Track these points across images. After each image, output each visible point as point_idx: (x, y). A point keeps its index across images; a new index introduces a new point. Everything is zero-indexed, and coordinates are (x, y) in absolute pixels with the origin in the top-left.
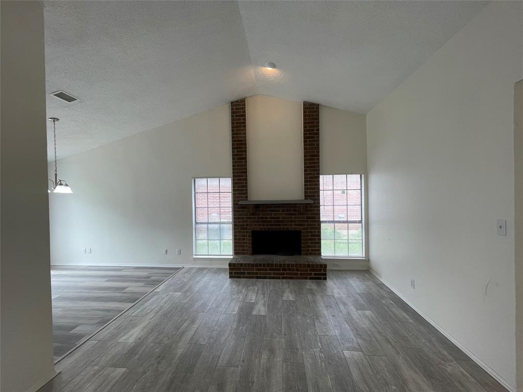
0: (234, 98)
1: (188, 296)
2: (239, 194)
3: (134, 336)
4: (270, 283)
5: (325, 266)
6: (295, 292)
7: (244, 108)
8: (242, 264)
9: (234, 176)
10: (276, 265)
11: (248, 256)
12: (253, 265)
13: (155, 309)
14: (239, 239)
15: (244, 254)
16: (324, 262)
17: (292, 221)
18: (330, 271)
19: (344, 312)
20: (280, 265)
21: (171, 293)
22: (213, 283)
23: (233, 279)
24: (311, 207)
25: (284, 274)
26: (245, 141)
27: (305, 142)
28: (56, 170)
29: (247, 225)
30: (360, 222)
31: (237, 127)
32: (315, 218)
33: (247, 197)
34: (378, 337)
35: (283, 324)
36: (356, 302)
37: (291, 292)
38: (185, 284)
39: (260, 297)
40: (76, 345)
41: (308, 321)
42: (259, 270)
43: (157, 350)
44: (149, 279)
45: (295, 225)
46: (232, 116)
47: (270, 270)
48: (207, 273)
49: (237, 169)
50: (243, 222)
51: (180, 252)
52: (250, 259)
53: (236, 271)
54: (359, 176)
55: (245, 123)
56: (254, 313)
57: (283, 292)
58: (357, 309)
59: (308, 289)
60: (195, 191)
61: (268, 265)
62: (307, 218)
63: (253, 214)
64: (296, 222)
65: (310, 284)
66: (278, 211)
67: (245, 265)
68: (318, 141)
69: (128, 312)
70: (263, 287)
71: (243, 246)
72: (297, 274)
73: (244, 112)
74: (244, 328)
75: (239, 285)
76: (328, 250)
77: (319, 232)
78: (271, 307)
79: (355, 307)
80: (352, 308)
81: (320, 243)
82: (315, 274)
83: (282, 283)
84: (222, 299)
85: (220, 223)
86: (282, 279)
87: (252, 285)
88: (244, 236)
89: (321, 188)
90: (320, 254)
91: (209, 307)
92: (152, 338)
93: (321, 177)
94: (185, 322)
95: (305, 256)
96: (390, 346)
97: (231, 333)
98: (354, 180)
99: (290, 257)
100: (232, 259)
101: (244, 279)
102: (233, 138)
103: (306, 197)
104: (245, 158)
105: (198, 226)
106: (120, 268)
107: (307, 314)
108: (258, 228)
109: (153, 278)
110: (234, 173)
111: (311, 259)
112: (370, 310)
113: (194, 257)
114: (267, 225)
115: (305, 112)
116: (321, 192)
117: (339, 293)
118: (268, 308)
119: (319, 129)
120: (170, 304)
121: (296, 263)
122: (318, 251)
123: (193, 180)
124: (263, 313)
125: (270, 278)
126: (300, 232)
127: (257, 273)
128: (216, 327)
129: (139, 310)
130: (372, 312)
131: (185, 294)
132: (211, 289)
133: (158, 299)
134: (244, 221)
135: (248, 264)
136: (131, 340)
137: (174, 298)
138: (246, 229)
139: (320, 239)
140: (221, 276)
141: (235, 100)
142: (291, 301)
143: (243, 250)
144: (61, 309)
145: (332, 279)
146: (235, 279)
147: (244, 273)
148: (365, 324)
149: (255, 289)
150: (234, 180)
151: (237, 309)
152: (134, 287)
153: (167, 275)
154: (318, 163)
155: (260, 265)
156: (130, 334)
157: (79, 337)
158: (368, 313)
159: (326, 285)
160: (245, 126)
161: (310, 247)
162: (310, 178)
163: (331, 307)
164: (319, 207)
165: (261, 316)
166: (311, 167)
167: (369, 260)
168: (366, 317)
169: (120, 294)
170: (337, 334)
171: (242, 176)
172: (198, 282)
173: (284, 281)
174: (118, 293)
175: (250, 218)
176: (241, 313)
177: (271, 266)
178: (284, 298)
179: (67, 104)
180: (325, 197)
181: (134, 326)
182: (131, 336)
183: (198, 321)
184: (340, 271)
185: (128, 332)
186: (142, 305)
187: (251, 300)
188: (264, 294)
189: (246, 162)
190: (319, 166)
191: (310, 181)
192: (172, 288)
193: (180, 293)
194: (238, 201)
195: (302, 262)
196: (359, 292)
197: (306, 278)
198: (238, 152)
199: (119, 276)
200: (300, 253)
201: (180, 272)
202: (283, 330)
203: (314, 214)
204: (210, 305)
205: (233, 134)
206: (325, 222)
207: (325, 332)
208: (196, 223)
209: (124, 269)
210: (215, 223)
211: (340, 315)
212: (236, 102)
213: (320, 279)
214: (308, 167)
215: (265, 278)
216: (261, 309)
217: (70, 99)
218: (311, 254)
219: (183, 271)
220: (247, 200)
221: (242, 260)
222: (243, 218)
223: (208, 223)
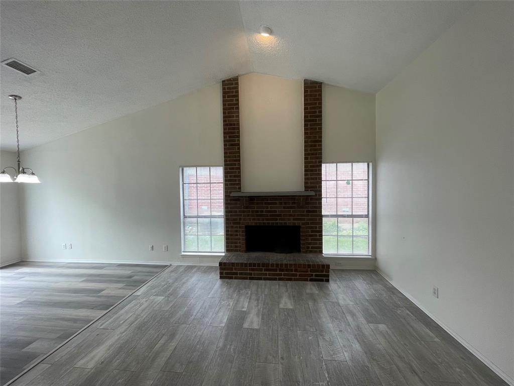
0: (225, 77)
1: (171, 301)
2: (231, 184)
3: (96, 359)
4: (265, 285)
5: (328, 266)
6: (294, 297)
7: (237, 88)
8: (234, 263)
9: (225, 165)
10: (273, 265)
11: (241, 253)
12: (246, 265)
13: (130, 319)
14: (231, 235)
15: (236, 251)
16: (326, 262)
17: (291, 215)
18: (332, 271)
19: (353, 324)
20: (277, 265)
21: (152, 298)
22: (201, 284)
23: (224, 280)
24: (311, 199)
25: (281, 275)
26: (238, 124)
27: (305, 125)
28: (19, 156)
29: (240, 219)
30: (367, 216)
31: (230, 109)
32: (316, 211)
33: (240, 188)
34: (400, 364)
35: (280, 342)
36: (366, 311)
37: (289, 297)
38: (170, 286)
39: (254, 303)
40: (25, 369)
41: (310, 338)
42: (253, 270)
43: (120, 381)
44: (131, 279)
45: (294, 219)
46: (224, 97)
47: (265, 270)
48: (196, 272)
49: (229, 157)
50: (235, 215)
51: (167, 249)
52: (243, 258)
53: (227, 271)
54: (366, 164)
55: (238, 104)
56: (246, 325)
57: (280, 297)
58: (369, 322)
59: (308, 294)
60: (183, 181)
61: (263, 265)
62: (307, 211)
63: (247, 207)
64: (295, 215)
65: (311, 288)
66: (276, 203)
67: (237, 264)
68: (321, 124)
69: (97, 323)
70: (257, 291)
71: (236, 243)
72: (296, 275)
73: (237, 92)
74: (232, 347)
75: (230, 287)
76: (330, 248)
77: (321, 227)
78: (266, 317)
79: (366, 319)
80: (362, 320)
81: (321, 240)
82: (316, 275)
83: (279, 285)
84: (209, 306)
85: (211, 217)
86: (279, 280)
87: (245, 288)
88: (236, 231)
89: (323, 178)
90: (321, 252)
91: (193, 317)
92: (118, 361)
93: (323, 166)
94: (162, 337)
95: (305, 254)
96: (417, 378)
97: (216, 355)
98: (361, 169)
99: (288, 255)
100: (224, 256)
101: (236, 281)
102: (224, 121)
103: (307, 188)
104: (239, 145)
105: (188, 220)
106: (102, 265)
107: (308, 327)
108: (252, 222)
109: (135, 278)
110: (225, 161)
111: (311, 258)
112: (385, 324)
113: (183, 253)
114: (263, 220)
115: (305, 91)
116: (323, 183)
117: (344, 299)
118: (262, 319)
119: (321, 111)
120: (149, 313)
121: (294, 263)
122: (319, 249)
123: (181, 169)
124: (256, 326)
125: (265, 279)
126: (299, 227)
127: (251, 274)
128: (198, 346)
129: (110, 321)
130: (387, 326)
131: (168, 299)
132: (199, 293)
133: (135, 305)
134: (238, 215)
135: (241, 263)
136: (91, 365)
137: (155, 303)
138: (239, 223)
139: (321, 236)
140: (210, 277)
141: (228, 78)
142: (289, 309)
143: (236, 247)
144: (21, 317)
145: (336, 281)
146: (226, 280)
147: (236, 274)
148: (381, 344)
149: (247, 293)
150: (225, 169)
151: (225, 320)
152: (112, 289)
153: (151, 274)
154: (321, 149)
155: (254, 265)
156: (92, 354)
157: (31, 357)
158: (382, 327)
159: (328, 289)
160: (238, 108)
161: (310, 244)
162: (311, 166)
163: (336, 319)
164: (320, 199)
165: (253, 330)
166: (312, 154)
167: (376, 259)
168: (381, 333)
169: (94, 299)
170: (347, 359)
171: (235, 165)
172: (184, 283)
173: (281, 282)
174: (92, 296)
175: (244, 212)
176: (230, 325)
177: (267, 266)
178: (281, 306)
179: (26, 77)
180: (327, 188)
181: (99, 344)
182: (92, 358)
183: (177, 337)
184: (343, 270)
185: (90, 352)
186: (116, 313)
187: (243, 308)
188: (258, 300)
189: (239, 149)
190: (321, 154)
191: (312, 171)
192: (153, 291)
193: (163, 297)
194: (231, 193)
195: (302, 262)
196: (368, 298)
197: (306, 280)
198: (230, 137)
199: (98, 275)
200: (299, 251)
201: (167, 270)
202: (279, 352)
203: (315, 207)
204: (194, 314)
205: (224, 117)
206: (327, 216)
207: (331, 356)
208: (185, 217)
209: (107, 266)
210: (205, 217)
211: (349, 330)
212: (228, 80)
213: (322, 280)
214: (309, 154)
215: (260, 279)
216: (253, 321)
217: (28, 71)
218: (311, 252)
219: (170, 269)
220: (240, 191)
221: (234, 258)
222: (236, 212)
223: (198, 217)
